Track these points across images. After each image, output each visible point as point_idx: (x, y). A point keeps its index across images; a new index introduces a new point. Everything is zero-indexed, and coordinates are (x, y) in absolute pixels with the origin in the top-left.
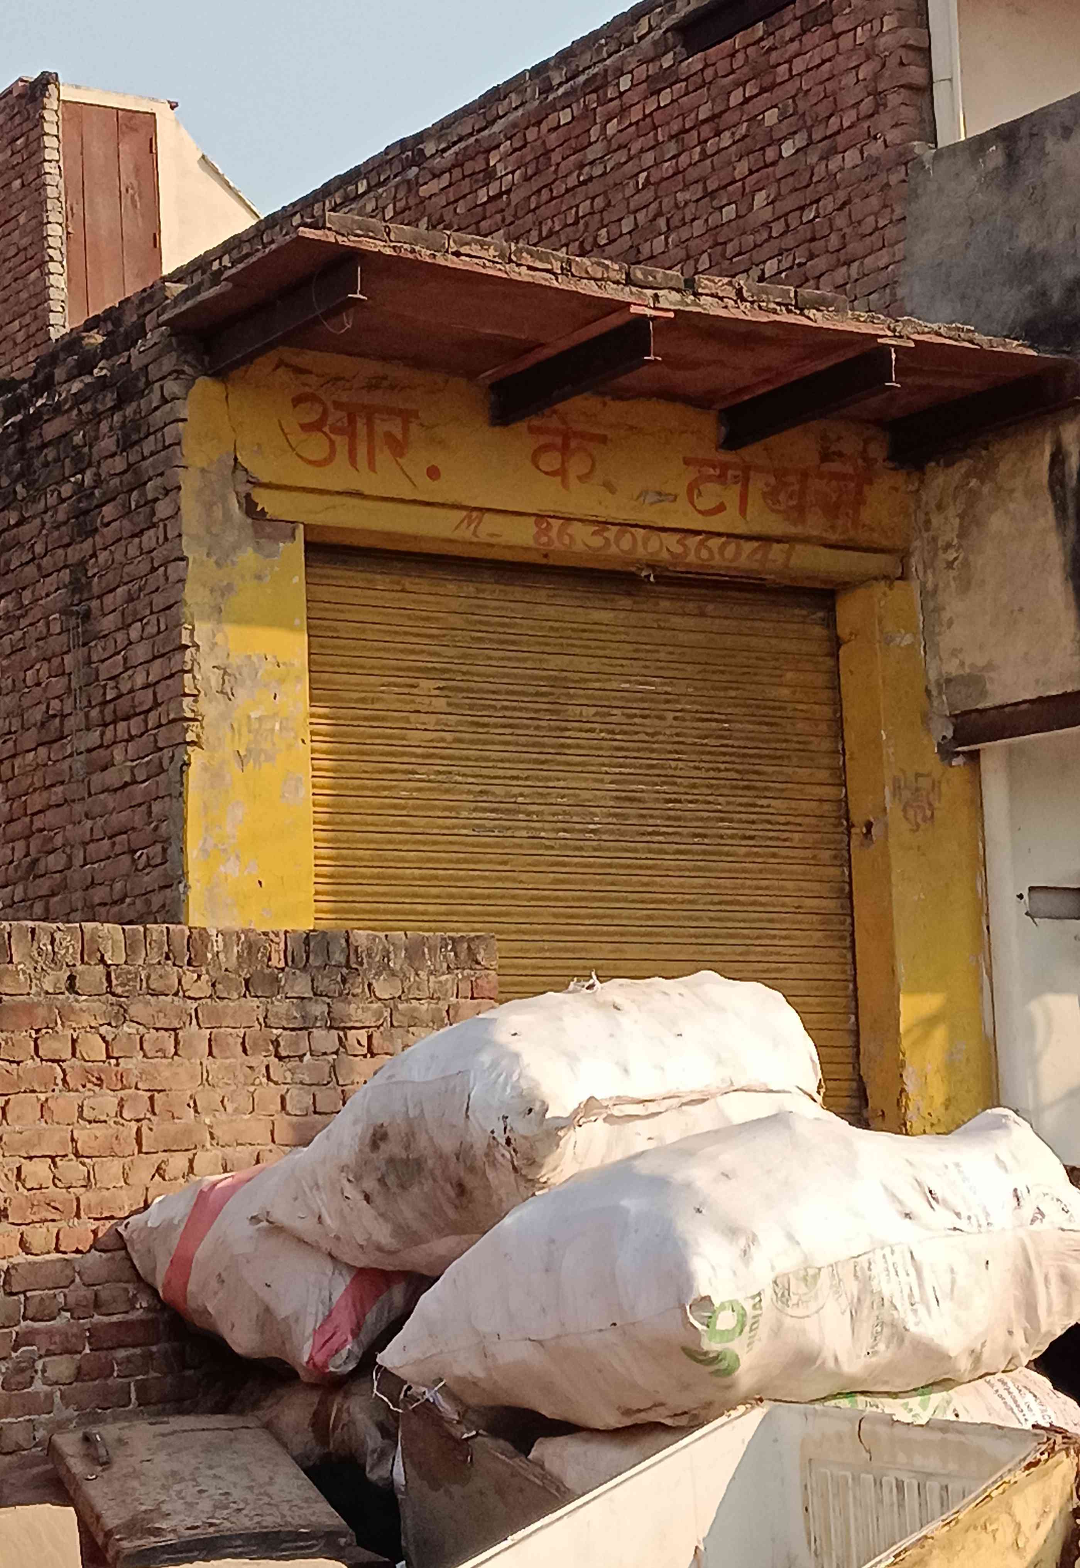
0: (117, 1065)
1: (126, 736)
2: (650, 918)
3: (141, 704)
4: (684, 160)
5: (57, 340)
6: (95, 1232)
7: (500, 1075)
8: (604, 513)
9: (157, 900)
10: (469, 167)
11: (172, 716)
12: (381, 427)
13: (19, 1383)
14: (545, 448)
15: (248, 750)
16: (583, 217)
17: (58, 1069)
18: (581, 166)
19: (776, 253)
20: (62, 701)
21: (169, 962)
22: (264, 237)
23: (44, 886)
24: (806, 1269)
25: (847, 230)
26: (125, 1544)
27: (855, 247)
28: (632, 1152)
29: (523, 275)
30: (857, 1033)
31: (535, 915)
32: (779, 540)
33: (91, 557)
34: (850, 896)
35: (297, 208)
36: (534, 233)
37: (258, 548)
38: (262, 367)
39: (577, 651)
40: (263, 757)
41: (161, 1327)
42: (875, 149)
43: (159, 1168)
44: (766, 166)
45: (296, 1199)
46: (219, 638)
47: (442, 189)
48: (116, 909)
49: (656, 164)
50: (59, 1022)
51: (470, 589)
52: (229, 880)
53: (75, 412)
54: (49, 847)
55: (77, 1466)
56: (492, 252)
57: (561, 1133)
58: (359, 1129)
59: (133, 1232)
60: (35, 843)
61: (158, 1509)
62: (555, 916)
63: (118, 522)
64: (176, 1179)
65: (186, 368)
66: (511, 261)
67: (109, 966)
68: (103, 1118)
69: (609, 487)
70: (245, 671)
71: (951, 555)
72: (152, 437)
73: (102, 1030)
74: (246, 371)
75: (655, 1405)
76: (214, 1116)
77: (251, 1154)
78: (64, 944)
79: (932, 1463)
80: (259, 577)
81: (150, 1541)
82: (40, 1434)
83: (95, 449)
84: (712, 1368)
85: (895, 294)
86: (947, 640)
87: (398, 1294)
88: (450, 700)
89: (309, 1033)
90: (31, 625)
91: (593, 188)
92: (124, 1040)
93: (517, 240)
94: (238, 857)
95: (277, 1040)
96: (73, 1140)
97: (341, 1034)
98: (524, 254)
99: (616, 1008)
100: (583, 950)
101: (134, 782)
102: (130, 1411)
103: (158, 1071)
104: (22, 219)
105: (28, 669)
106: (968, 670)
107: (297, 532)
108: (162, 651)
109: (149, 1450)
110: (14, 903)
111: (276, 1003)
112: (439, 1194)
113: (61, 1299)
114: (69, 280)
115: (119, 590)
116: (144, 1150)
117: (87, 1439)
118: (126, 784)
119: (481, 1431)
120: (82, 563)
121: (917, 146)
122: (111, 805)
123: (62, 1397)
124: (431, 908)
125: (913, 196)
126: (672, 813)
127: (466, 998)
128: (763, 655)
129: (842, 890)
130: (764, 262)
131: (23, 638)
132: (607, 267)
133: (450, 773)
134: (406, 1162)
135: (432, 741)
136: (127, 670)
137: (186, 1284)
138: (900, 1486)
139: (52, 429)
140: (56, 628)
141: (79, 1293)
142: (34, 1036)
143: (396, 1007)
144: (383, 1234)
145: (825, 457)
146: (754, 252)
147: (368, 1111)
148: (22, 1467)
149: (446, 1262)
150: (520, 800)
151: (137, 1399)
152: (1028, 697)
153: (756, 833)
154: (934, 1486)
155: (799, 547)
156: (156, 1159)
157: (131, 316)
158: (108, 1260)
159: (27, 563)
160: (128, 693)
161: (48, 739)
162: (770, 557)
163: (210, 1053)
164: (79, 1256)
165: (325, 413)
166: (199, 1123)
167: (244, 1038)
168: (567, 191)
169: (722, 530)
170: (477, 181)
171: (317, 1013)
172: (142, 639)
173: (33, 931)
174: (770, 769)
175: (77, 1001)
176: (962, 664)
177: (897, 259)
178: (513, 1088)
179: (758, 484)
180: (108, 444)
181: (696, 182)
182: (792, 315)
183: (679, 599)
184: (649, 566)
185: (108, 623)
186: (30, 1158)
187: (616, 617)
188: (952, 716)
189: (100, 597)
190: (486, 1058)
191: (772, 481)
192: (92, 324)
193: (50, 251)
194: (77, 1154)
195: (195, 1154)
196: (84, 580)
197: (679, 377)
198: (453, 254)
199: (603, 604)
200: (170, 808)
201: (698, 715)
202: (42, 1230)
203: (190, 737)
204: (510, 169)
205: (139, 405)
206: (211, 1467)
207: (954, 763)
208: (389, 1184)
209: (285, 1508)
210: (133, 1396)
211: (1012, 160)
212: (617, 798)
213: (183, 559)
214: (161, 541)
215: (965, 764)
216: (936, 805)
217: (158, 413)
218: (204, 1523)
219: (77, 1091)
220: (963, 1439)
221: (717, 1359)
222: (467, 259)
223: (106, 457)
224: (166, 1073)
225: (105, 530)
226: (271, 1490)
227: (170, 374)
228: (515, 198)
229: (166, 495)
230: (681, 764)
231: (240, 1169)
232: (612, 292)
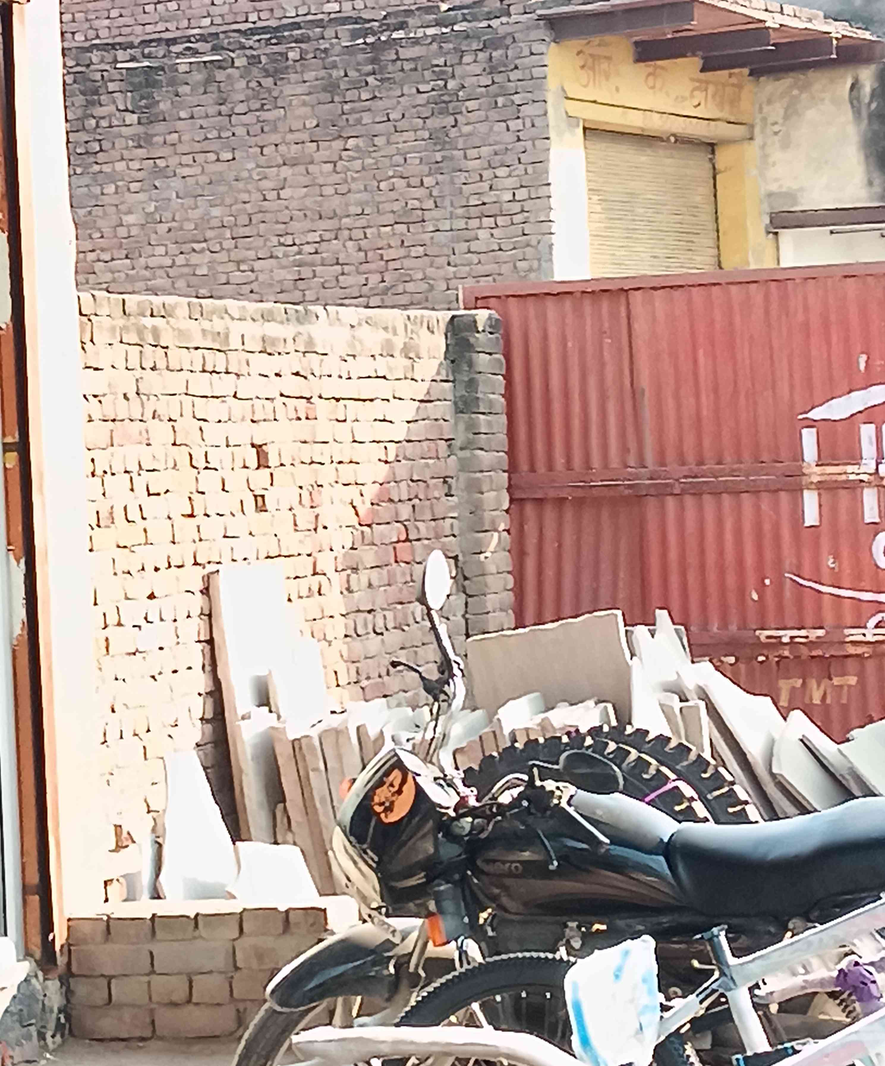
8: (664, 108)
11: (541, 219)
12: (603, 66)
32: (714, 120)
37: (570, 132)
65: (546, 38)
69: (667, 94)
71: (776, 128)
72: (519, 71)
86: (772, 173)
106: (784, 190)
107: (580, 123)
165: (586, 59)
169: (699, 115)
176: (781, 186)
179: (711, 91)
184: (673, 135)
188: (769, 212)
191: (717, 89)
201: (675, 212)
207: (770, 237)
213: (550, 138)
214: (528, 127)
215: (773, 237)
217: (526, 59)
229: (533, 103)
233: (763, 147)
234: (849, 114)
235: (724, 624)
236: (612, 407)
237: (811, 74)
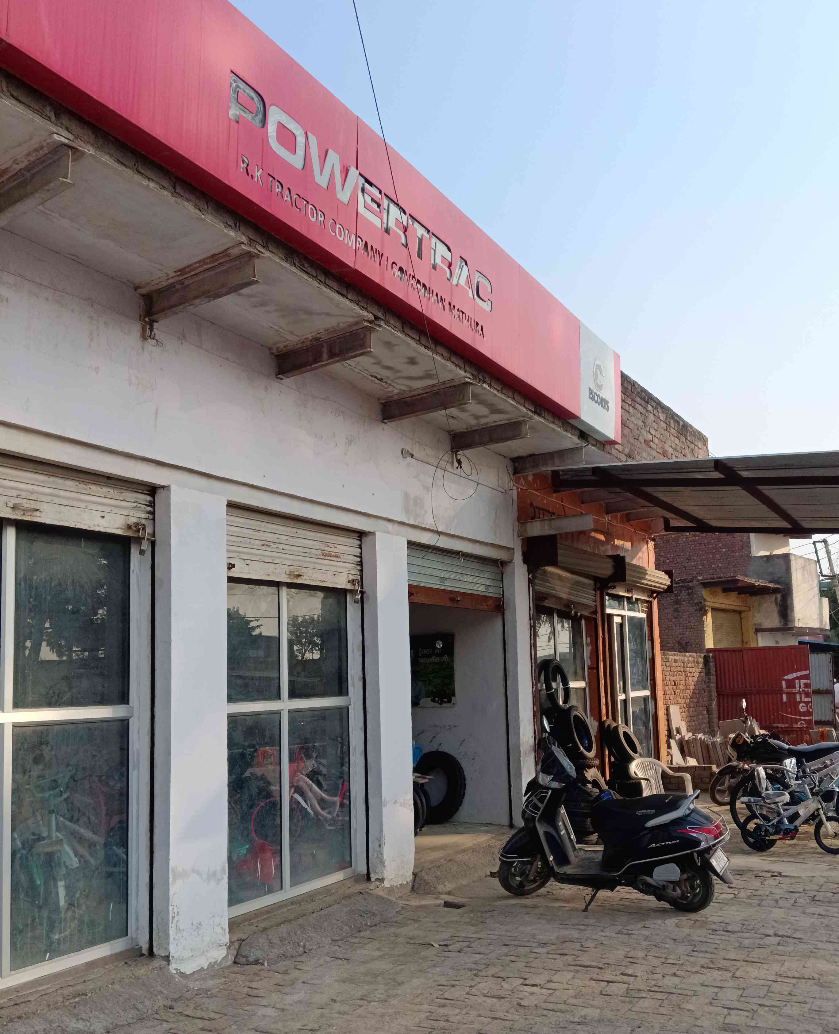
71: (756, 608)
85: (746, 573)
86: (756, 619)
176: (758, 622)
177: (746, 569)
188: (755, 628)
233: (753, 612)
234: (774, 605)
235: (766, 723)
236: (739, 676)
237: (765, 595)
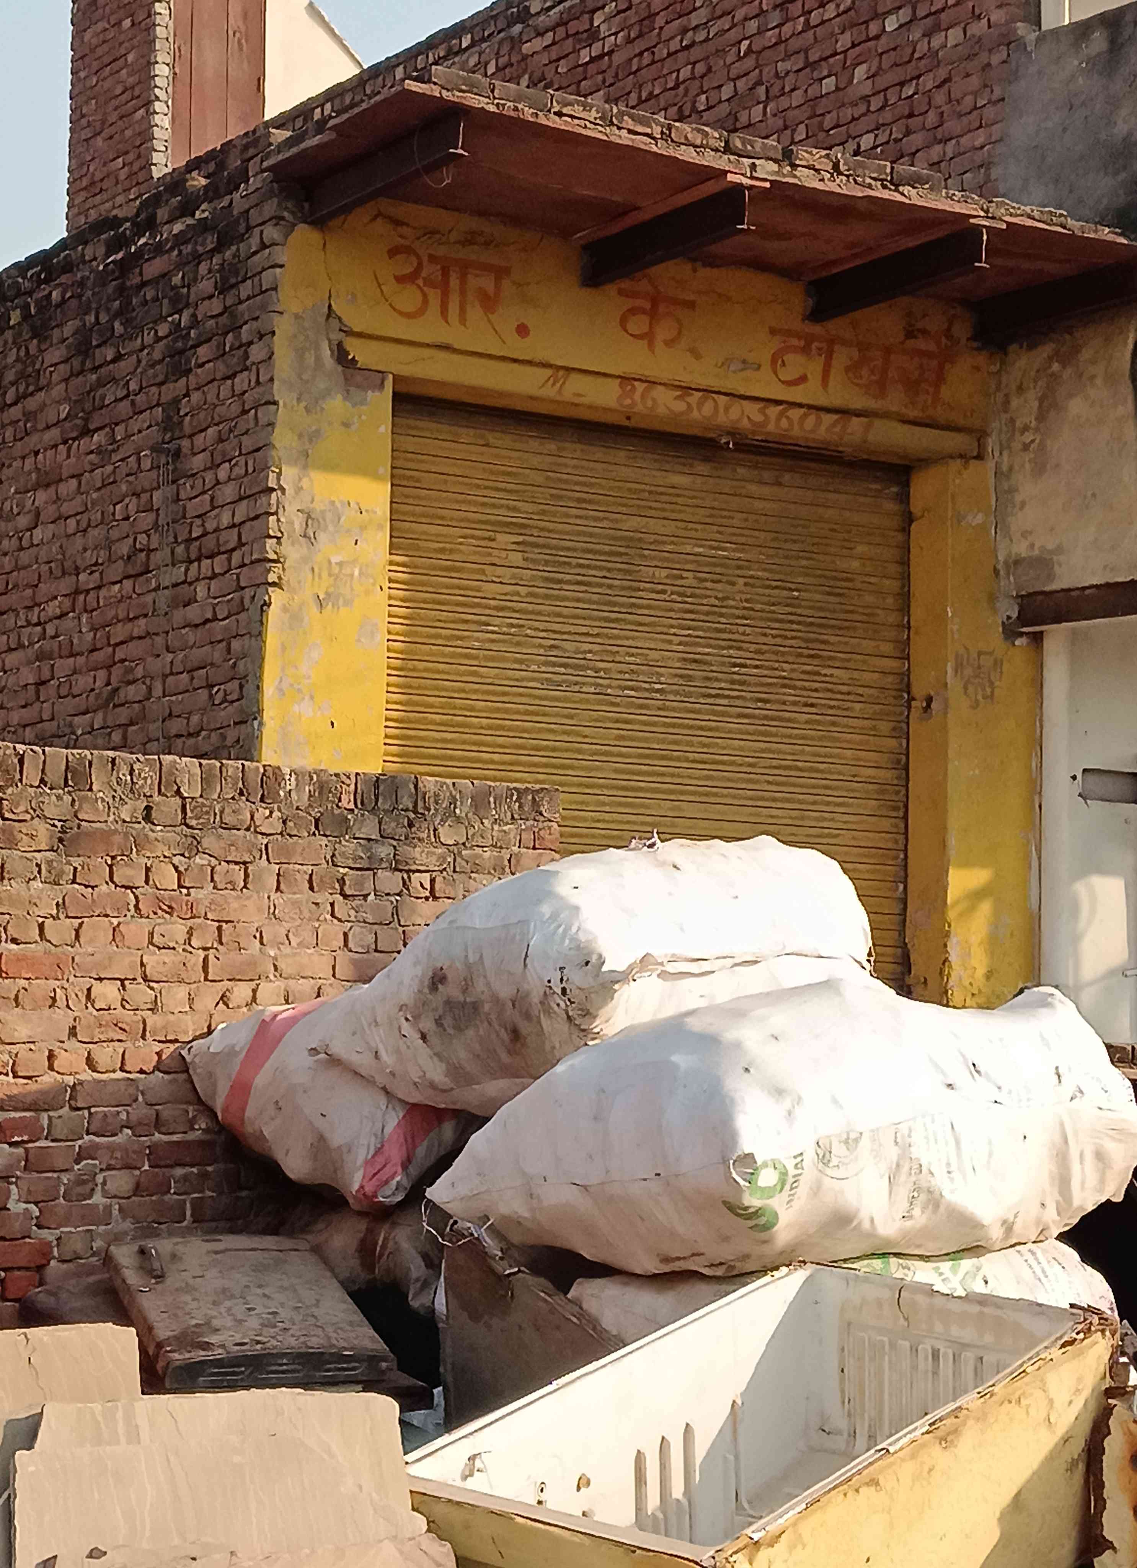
0: (188, 895)
1: (209, 574)
2: (708, 778)
3: (227, 542)
4: (787, 29)
5: (158, 179)
6: (159, 1054)
7: (560, 926)
8: (686, 379)
9: (231, 735)
10: (573, 27)
11: (255, 557)
12: (475, 282)
13: (82, 1195)
14: (633, 311)
15: (327, 593)
16: (684, 81)
17: (132, 896)
18: (684, 31)
19: (873, 127)
20: (149, 536)
21: (244, 798)
22: (367, 87)
23: (123, 716)
24: (848, 1134)
25: (945, 108)
26: (176, 1356)
27: (952, 126)
28: (684, 1009)
29: (623, 138)
30: (904, 901)
31: (597, 769)
32: (858, 414)
33: (185, 396)
34: (907, 769)
35: (401, 59)
36: (634, 96)
37: (347, 395)
38: (360, 217)
39: (652, 513)
40: (341, 602)
41: (218, 1149)
42: (978, 28)
43: (223, 996)
44: (869, 40)
45: (354, 1034)
46: (305, 483)
47: (546, 47)
48: (191, 741)
49: (759, 32)
50: (134, 850)
51: (552, 446)
52: (303, 719)
53: (176, 252)
54: (131, 677)
55: (132, 1277)
56: (594, 113)
57: (616, 987)
58: (419, 971)
59: (195, 1056)
60: (117, 671)
61: (208, 1323)
62: (616, 771)
63: (211, 364)
64: (239, 1007)
65: (286, 214)
66: (612, 124)
67: (184, 798)
68: (171, 945)
69: (695, 354)
70: (329, 516)
71: (1028, 437)
72: (249, 282)
73: (176, 860)
74: (345, 220)
75: (693, 1255)
76: (279, 949)
77: (313, 988)
78: (143, 775)
79: (968, 1334)
80: (346, 425)
81: (200, 1355)
82: (97, 1244)
83: (193, 290)
84: (751, 1223)
85: (989, 175)
86: (1019, 521)
87: (448, 1131)
88: (526, 555)
89: (375, 874)
90: (122, 460)
91: (696, 53)
92: (196, 871)
93: (616, 101)
94: (312, 698)
95: (343, 878)
96: (142, 964)
97: (405, 876)
98: (626, 118)
99: (675, 867)
100: (642, 806)
101: (215, 619)
102: (186, 1227)
103: (226, 902)
104: (130, 58)
105: (118, 503)
106: (1036, 552)
107: (386, 383)
108: (248, 493)
109: (201, 1266)
110: (93, 730)
111: (343, 842)
112: (493, 1036)
113: (124, 1116)
114: (173, 120)
115: (210, 430)
116: (210, 978)
117: (142, 1252)
118: (207, 621)
119: (522, 1268)
120: (176, 401)
121: (1021, 28)
122: (191, 639)
123: (121, 1210)
124: (496, 757)
125: (1014, 77)
126: (736, 677)
127: (528, 848)
128: (835, 527)
129: (899, 762)
130: (861, 135)
131: (114, 472)
132: (706, 134)
133: (523, 626)
134: (464, 1005)
135: (505, 594)
136: (213, 508)
137: (243, 1110)
138: (936, 1354)
139: (152, 268)
140: (146, 464)
141: (140, 1111)
142: (109, 862)
143: (460, 853)
144: (437, 1073)
145: (910, 334)
146: (852, 125)
147: (429, 954)
148: (78, 1275)
149: (497, 1104)
150: (589, 656)
151: (192, 1215)
152: (1095, 581)
153: (819, 701)
154: (969, 1356)
155: (878, 423)
156: (221, 987)
157: (236, 161)
158: (170, 1081)
159: (121, 399)
160: (215, 531)
161: (132, 572)
162: (849, 431)
163: (278, 889)
164: (143, 1076)
165: (420, 265)
166: (264, 954)
167: (311, 875)
168: (669, 55)
169: (804, 401)
170: (580, 41)
171: (383, 855)
172: (230, 479)
173: (114, 759)
174: (832, 639)
175: (153, 831)
176: (1032, 546)
177: (993, 140)
178: (571, 940)
179: (842, 357)
180: (206, 286)
181: (798, 53)
182: (887, 191)
183: (756, 467)
184: (729, 433)
185: (198, 462)
186: (100, 979)
187: (694, 482)
188: (1018, 596)
189: (191, 436)
190: (546, 909)
191: (855, 354)
192: (195, 165)
193: (156, 90)
194: (145, 979)
195: (258, 985)
196: (175, 419)
197: (773, 247)
198: (555, 113)
199: (680, 468)
200: (250, 647)
201: (768, 583)
202: (109, 1049)
203: (272, 578)
204: (613, 31)
205: (238, 250)
206: (260, 1286)
207: (1017, 643)
208: (446, 1025)
209: (330, 1330)
210: (188, 1213)
211: (1115, 47)
212: (685, 660)
213: (275, 403)
214: (253, 384)
215: (1028, 644)
216: (997, 683)
217: (256, 258)
218: (252, 1340)
219: (148, 917)
220: (999, 1312)
221: (758, 1213)
222: (569, 119)
223: (203, 299)
224: (235, 905)
225: (199, 371)
226: (316, 1311)
227: (270, 220)
228: (618, 59)
229: (260, 339)
230: (748, 630)
231: (302, 1001)
232: (710, 159)
